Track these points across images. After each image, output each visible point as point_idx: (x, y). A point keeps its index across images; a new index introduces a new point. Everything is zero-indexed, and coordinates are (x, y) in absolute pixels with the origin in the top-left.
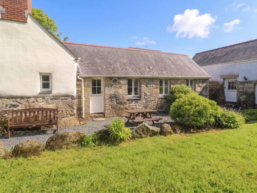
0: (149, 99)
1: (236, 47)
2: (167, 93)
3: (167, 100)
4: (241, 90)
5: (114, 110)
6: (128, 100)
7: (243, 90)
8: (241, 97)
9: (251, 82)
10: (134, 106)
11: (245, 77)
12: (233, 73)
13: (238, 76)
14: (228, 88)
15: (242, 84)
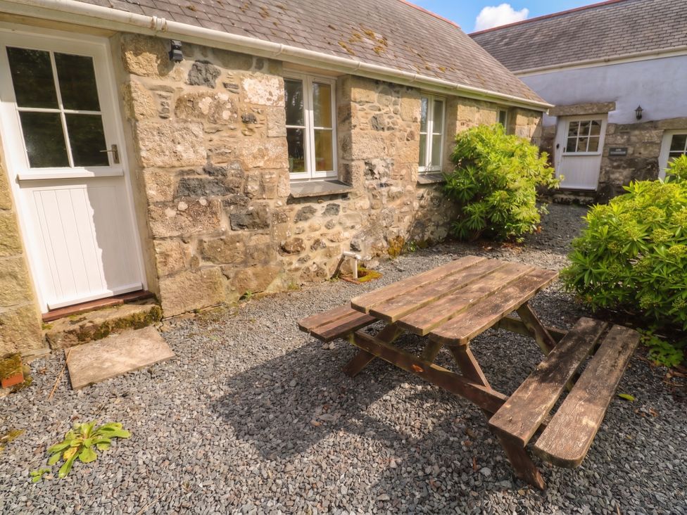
0: (384, 190)
1: (587, 15)
2: (438, 164)
3: (443, 192)
4: (619, 152)
5: (217, 268)
6: (292, 200)
7: (624, 153)
8: (613, 173)
9: (653, 124)
10: (324, 230)
11: (639, 109)
12: (597, 97)
13: (611, 105)
14: (566, 146)
15: (623, 134)
